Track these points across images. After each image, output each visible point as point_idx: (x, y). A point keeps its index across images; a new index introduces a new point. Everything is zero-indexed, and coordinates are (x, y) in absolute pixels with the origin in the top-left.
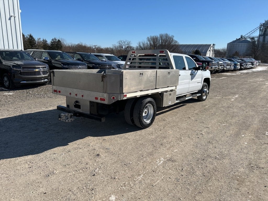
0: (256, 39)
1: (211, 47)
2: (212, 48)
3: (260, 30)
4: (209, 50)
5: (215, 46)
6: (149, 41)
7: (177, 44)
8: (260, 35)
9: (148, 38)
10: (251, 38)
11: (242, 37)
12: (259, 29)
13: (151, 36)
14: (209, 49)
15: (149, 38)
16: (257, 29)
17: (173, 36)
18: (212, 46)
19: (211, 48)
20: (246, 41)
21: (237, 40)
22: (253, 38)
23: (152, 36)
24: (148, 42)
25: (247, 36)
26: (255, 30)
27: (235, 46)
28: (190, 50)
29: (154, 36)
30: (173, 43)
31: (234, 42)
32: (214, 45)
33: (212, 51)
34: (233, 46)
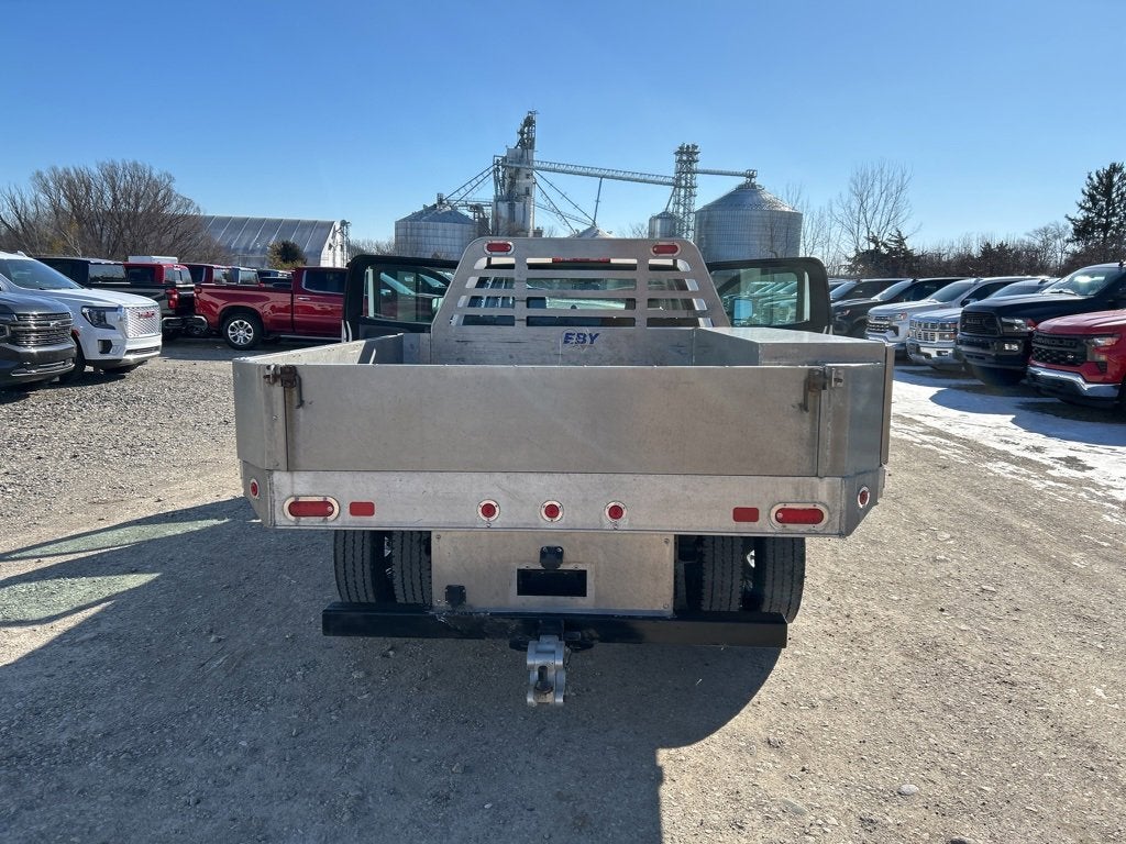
0: (488, 211)
1: (335, 232)
2: (338, 237)
3: (497, 180)
4: (330, 246)
5: (350, 228)
6: (46, 190)
7: (192, 212)
8: (498, 199)
9: (39, 175)
10: (472, 206)
11: (440, 201)
12: (492, 176)
13: (54, 169)
14: (330, 240)
15: (46, 175)
16: (485, 174)
17: (171, 179)
18: (337, 228)
19: (334, 237)
20: (454, 217)
21: (427, 210)
22: (477, 208)
23: (60, 169)
24: (42, 197)
25: (457, 197)
26: (481, 178)
27: (423, 232)
28: (250, 242)
29: (72, 171)
30: (171, 210)
31: (416, 217)
32: (344, 223)
33: (339, 247)
34: (415, 232)
